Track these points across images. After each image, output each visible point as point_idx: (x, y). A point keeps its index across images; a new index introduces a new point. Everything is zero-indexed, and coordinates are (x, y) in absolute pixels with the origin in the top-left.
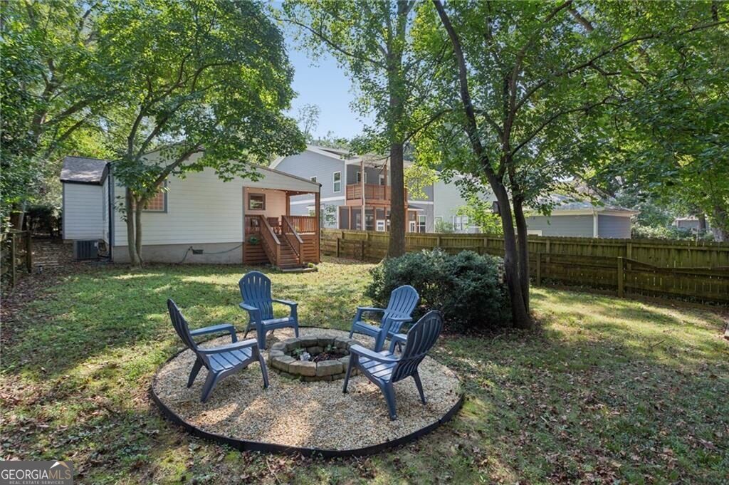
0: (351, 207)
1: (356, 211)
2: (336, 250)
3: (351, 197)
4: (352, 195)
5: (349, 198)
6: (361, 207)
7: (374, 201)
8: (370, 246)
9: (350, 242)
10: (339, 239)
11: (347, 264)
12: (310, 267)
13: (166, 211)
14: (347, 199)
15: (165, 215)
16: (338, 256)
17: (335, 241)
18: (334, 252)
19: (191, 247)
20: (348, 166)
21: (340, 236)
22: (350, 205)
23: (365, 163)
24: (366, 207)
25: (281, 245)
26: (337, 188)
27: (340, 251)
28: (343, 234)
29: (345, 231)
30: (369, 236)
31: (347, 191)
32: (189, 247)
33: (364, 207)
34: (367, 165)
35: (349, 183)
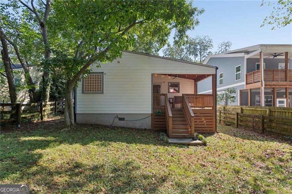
0: (251, 90)
1: (255, 93)
2: (235, 122)
3: (250, 82)
4: (250, 80)
5: (248, 83)
6: (259, 88)
7: (273, 83)
8: (271, 121)
9: (249, 116)
10: (237, 114)
11: (244, 138)
12: (199, 140)
13: (103, 93)
14: (247, 84)
15: (101, 95)
16: (237, 127)
17: (235, 115)
18: (234, 123)
19: (117, 116)
20: (248, 59)
21: (239, 111)
22: (249, 88)
23: (264, 55)
24: (265, 88)
25: (173, 117)
26: (238, 77)
27: (239, 123)
28: (242, 110)
29: (244, 107)
30: (270, 111)
31: (247, 78)
32: (116, 116)
33: (263, 88)
34: (265, 57)
35: (248, 71)
